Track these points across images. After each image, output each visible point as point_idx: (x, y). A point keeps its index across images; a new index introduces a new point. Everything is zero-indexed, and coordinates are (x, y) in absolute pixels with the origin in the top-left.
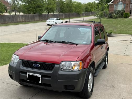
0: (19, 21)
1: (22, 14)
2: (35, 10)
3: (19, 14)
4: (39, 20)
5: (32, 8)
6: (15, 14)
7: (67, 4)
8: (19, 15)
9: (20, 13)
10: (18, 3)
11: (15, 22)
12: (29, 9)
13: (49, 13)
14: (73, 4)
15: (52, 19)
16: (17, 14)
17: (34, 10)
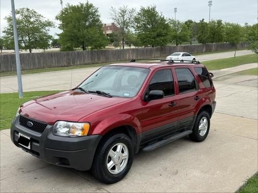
0: (127, 58)
1: (133, 47)
2: (154, 40)
3: (128, 48)
4: (159, 56)
5: (150, 37)
6: (123, 48)
7: (212, 29)
8: (128, 50)
9: (130, 46)
10: (129, 31)
11: (122, 61)
12: (145, 40)
13: (177, 45)
14: (222, 27)
15: (175, 55)
16: (125, 48)
17: (152, 41)
